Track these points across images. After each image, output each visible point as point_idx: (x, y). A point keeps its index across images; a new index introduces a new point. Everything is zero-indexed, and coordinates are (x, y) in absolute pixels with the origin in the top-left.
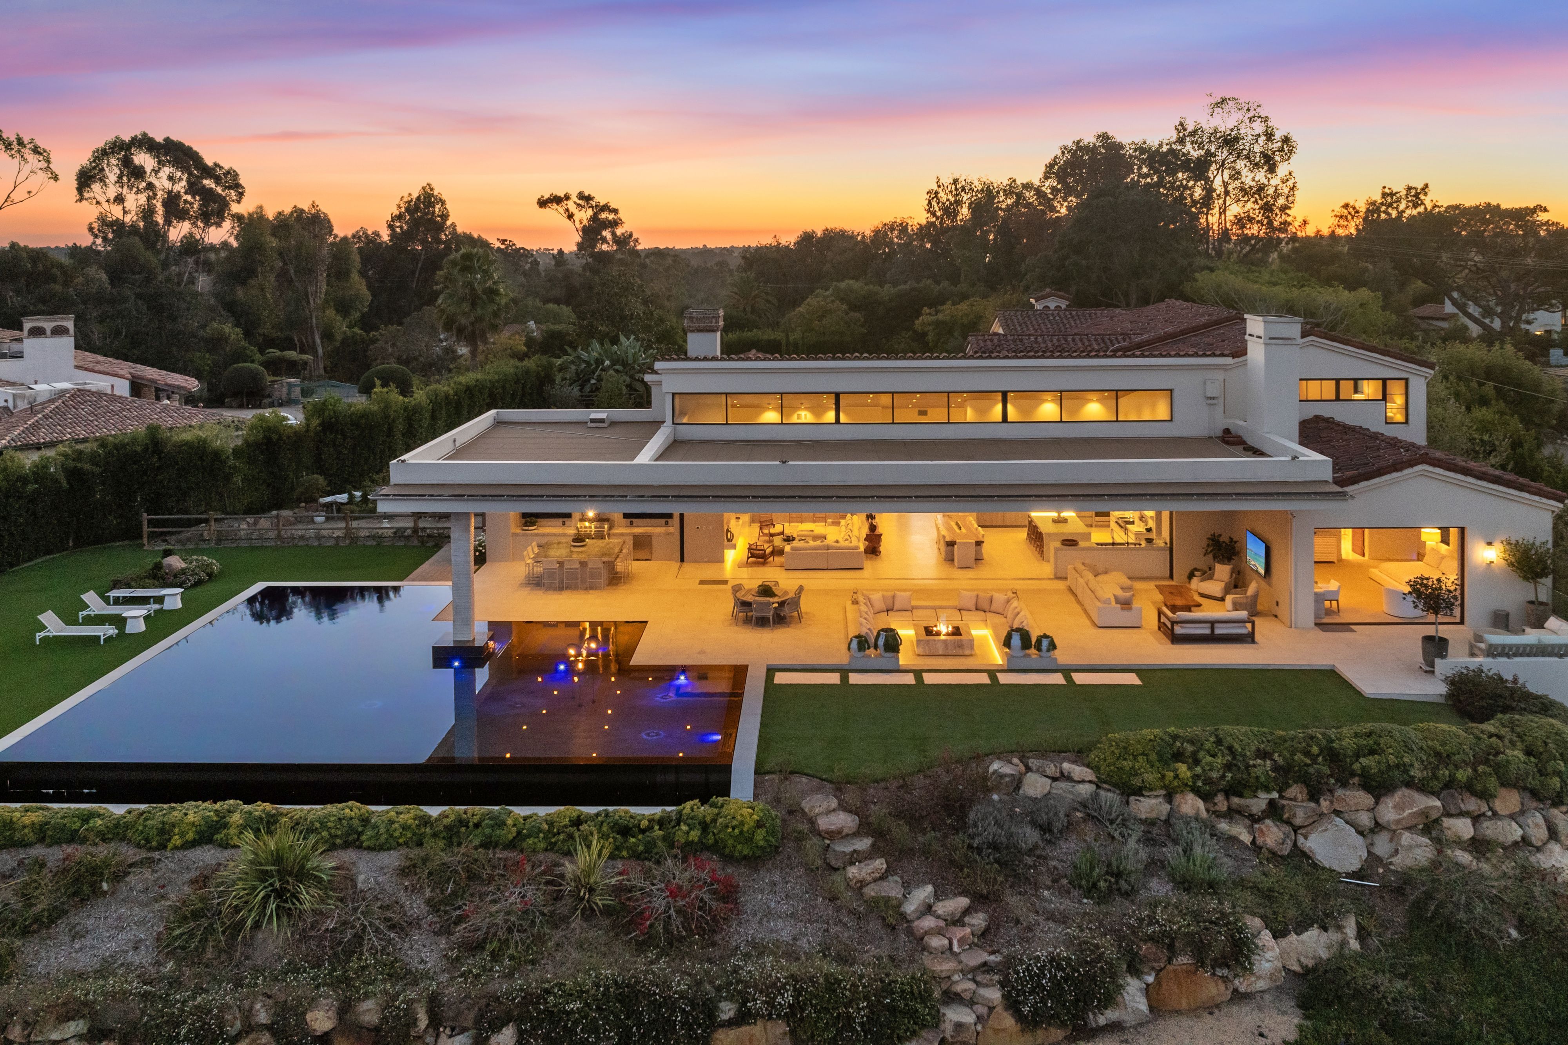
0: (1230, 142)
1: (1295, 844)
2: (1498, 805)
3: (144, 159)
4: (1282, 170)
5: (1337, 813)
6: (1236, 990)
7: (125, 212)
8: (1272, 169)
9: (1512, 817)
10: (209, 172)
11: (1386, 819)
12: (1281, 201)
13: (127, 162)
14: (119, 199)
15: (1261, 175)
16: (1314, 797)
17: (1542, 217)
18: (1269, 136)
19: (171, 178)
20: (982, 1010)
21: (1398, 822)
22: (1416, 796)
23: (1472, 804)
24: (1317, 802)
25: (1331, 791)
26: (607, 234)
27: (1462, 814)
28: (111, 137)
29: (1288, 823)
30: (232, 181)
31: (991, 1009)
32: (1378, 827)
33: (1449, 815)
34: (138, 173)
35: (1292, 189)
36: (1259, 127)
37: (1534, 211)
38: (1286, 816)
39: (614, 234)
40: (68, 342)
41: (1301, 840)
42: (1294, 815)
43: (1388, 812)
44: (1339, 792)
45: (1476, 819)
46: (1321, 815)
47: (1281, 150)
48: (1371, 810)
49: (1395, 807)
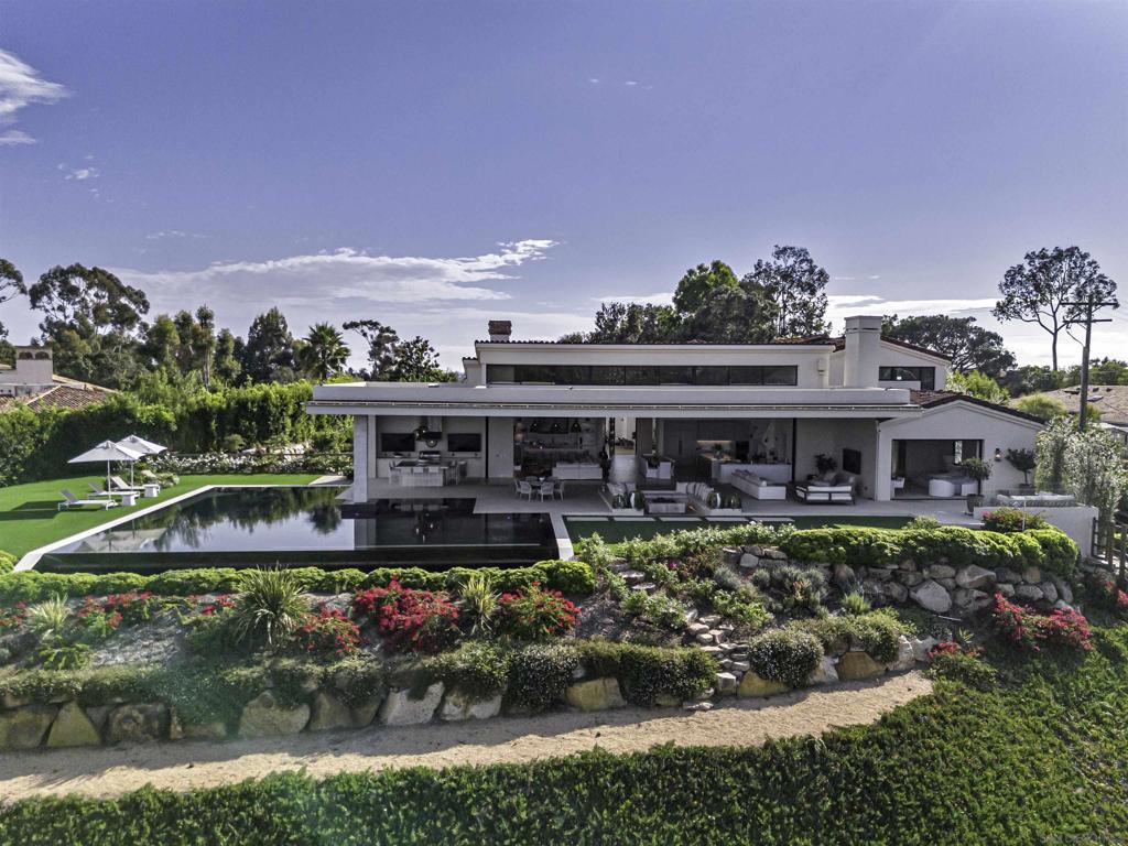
0: (786, 276)
1: (908, 597)
2: (1028, 578)
3: (77, 282)
4: (819, 293)
5: (934, 579)
6: (887, 670)
7: (66, 317)
8: (813, 293)
9: (1036, 585)
10: (123, 291)
11: (964, 581)
12: (818, 312)
13: (65, 283)
14: (61, 309)
15: (806, 297)
16: (919, 569)
17: (972, 324)
18: (811, 271)
19: (96, 295)
20: (740, 673)
21: (971, 583)
22: (982, 570)
23: (1013, 576)
24: (921, 572)
25: (929, 567)
26: (388, 345)
27: (1007, 582)
28: (53, 266)
29: (904, 584)
30: (139, 298)
31: (744, 673)
32: (958, 587)
33: (1000, 582)
34: (75, 291)
35: (825, 304)
36: (805, 266)
37: (968, 320)
38: (903, 580)
39: (393, 345)
40: (49, 363)
41: (912, 594)
42: (908, 579)
43: (965, 578)
44: (934, 567)
45: (1016, 585)
46: (924, 580)
47: (819, 279)
48: (953, 578)
49: (969, 575)
